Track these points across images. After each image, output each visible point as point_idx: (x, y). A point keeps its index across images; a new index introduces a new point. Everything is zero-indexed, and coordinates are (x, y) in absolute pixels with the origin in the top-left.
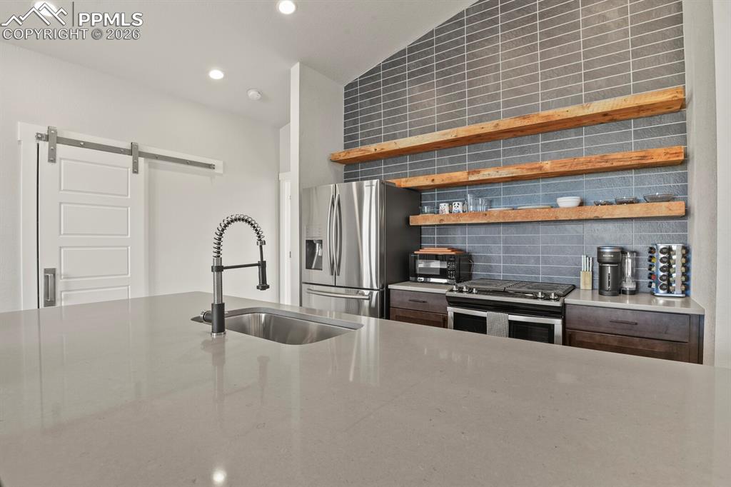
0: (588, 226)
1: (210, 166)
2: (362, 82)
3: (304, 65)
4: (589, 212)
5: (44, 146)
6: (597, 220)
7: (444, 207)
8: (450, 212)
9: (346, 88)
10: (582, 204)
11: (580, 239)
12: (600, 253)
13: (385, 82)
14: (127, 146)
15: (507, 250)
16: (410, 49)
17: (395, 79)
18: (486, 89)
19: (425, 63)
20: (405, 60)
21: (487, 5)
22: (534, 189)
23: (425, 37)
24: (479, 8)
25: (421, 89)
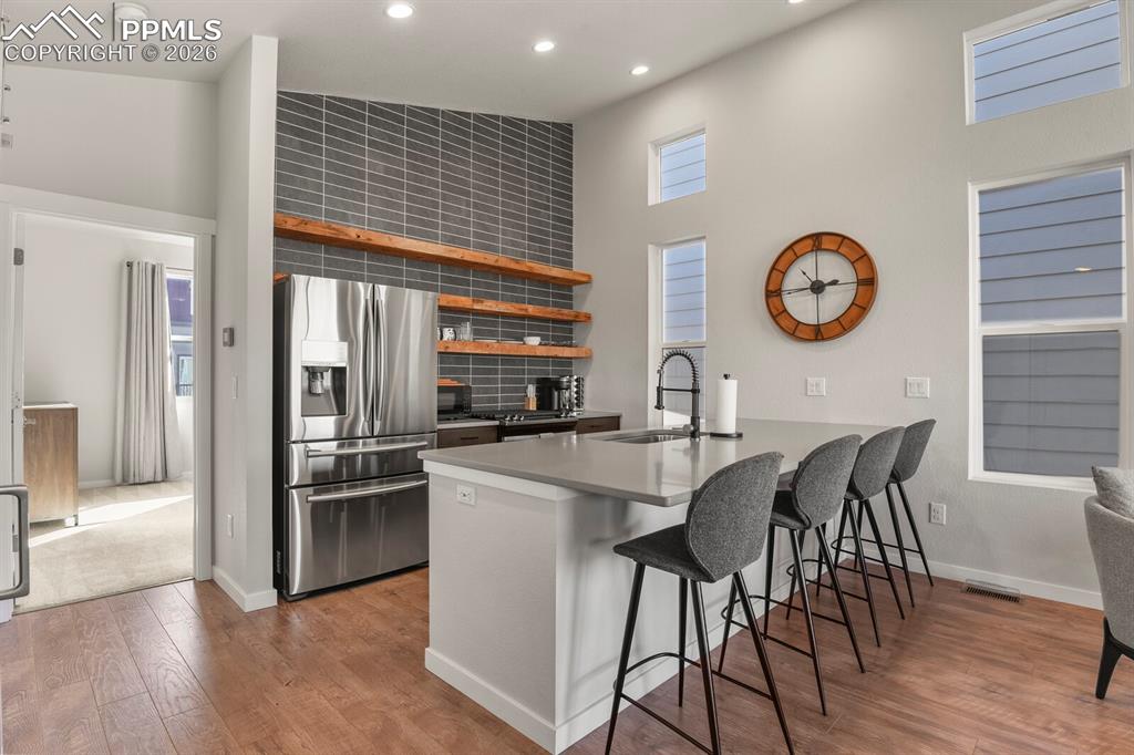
16: (373, 108)
17: (348, 136)
18: (459, 211)
19: (392, 139)
20: (362, 118)
21: (461, 122)
22: (495, 324)
23: (394, 106)
24: (454, 119)
25: (386, 170)
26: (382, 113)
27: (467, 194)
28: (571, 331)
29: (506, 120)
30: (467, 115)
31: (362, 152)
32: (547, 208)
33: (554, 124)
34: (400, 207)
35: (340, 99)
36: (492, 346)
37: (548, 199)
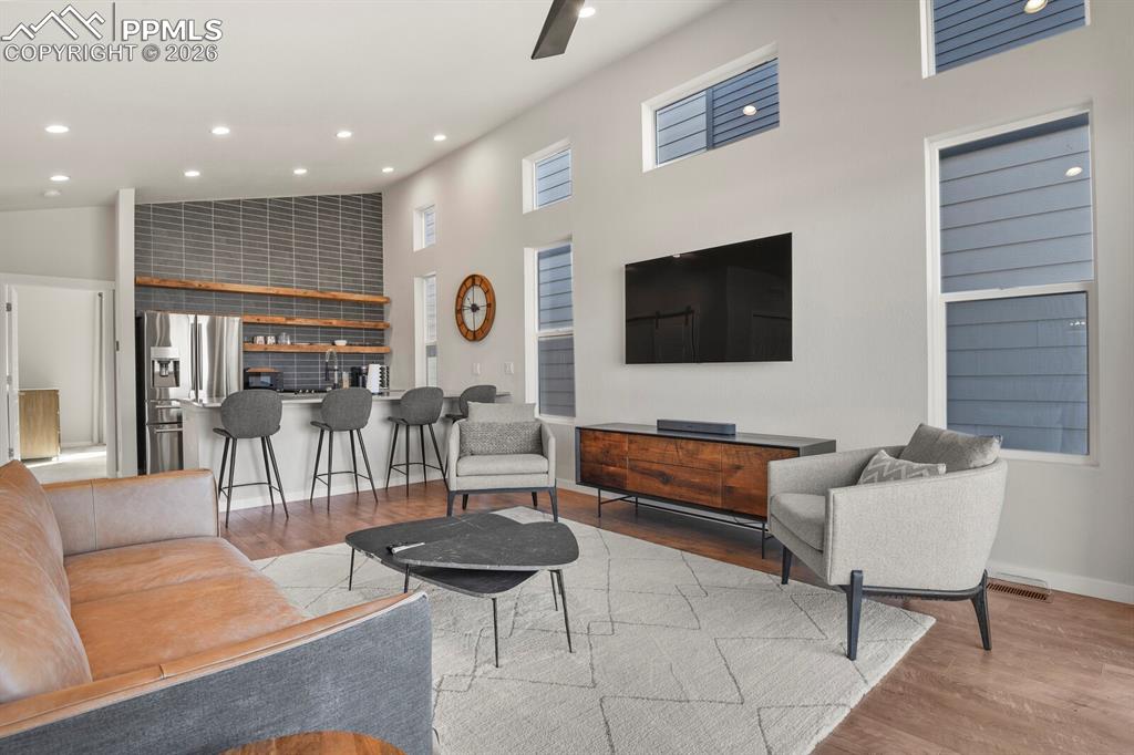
2: (154, 210)
8: (265, 343)
13: (187, 223)
15: (298, 370)
16: (217, 205)
17: (200, 224)
18: (284, 261)
19: (231, 222)
20: (210, 211)
21: (285, 204)
22: (316, 332)
23: (233, 202)
24: (279, 203)
25: (228, 242)
26: (224, 207)
27: (291, 250)
28: (383, 335)
29: (320, 198)
30: (290, 199)
31: (210, 232)
32: (359, 253)
33: (364, 195)
34: (239, 263)
35: (194, 203)
36: (304, 346)
37: (360, 247)
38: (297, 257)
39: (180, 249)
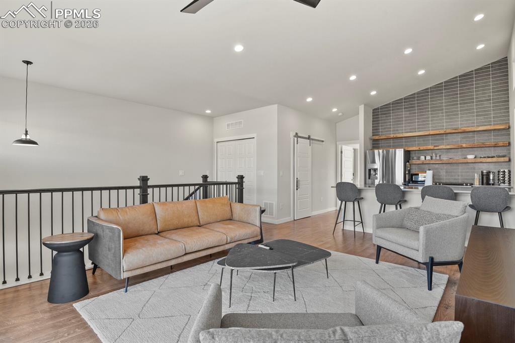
0: (477, 164)
1: (323, 141)
2: (381, 109)
3: (365, 105)
4: (479, 160)
5: (295, 138)
6: (481, 162)
7: (422, 158)
8: (425, 159)
9: (373, 110)
10: (475, 158)
11: (474, 168)
12: (482, 172)
13: (393, 110)
14: (307, 137)
15: (447, 172)
17: (398, 109)
18: (438, 116)
19: (411, 104)
20: (402, 102)
21: (439, 87)
22: (457, 152)
25: (410, 114)
27: (443, 110)
29: (460, 76)
30: (442, 83)
31: (402, 112)
32: (489, 100)
33: (492, 63)
34: (415, 122)
35: (395, 101)
37: (490, 96)
38: (446, 112)
39: (390, 122)
